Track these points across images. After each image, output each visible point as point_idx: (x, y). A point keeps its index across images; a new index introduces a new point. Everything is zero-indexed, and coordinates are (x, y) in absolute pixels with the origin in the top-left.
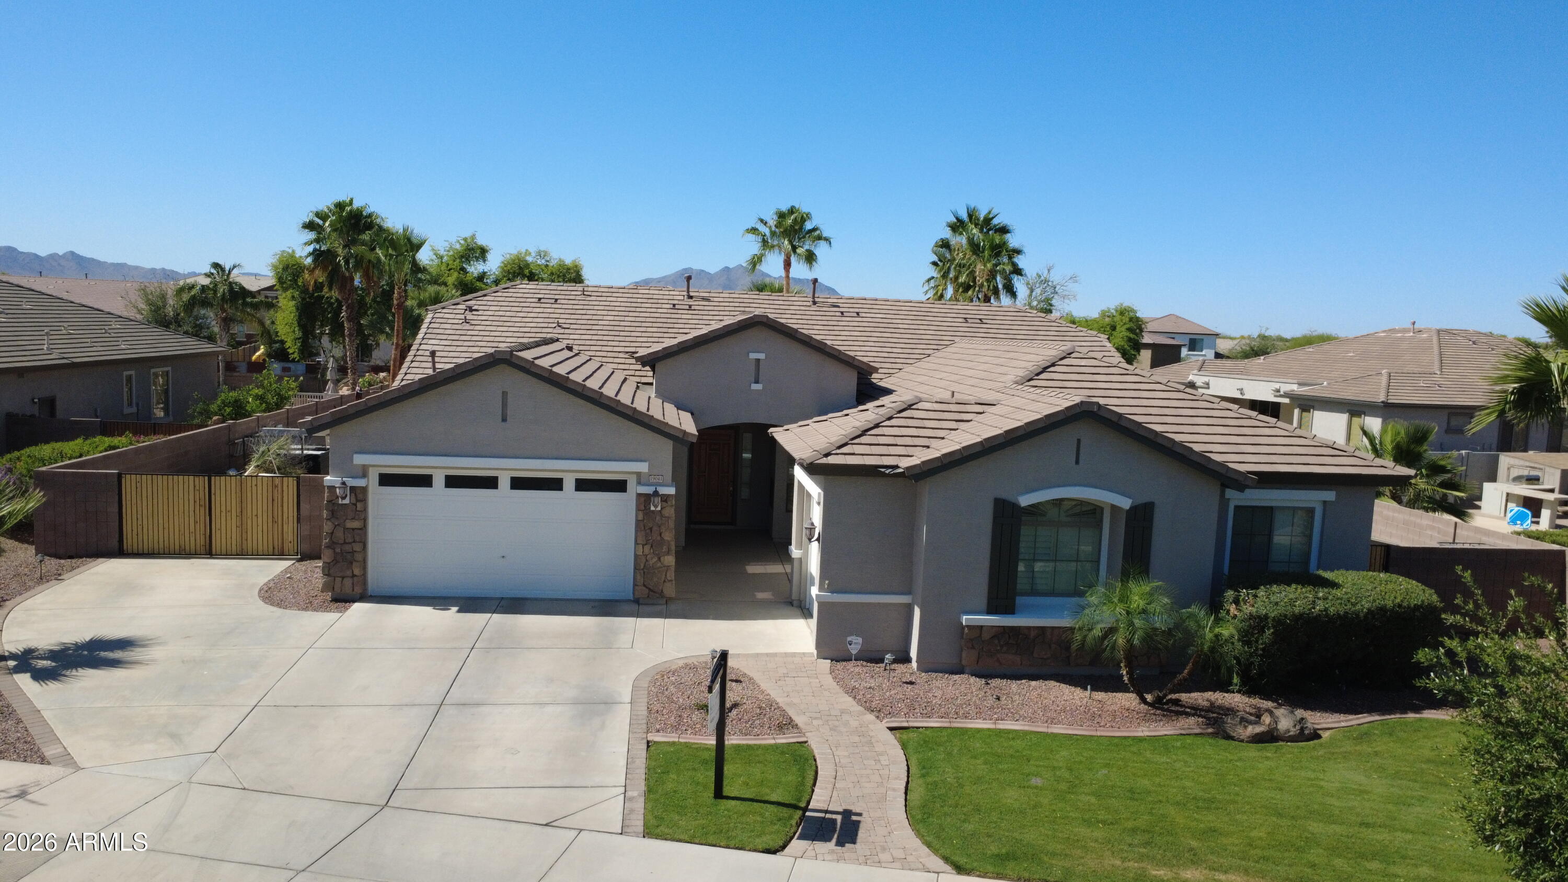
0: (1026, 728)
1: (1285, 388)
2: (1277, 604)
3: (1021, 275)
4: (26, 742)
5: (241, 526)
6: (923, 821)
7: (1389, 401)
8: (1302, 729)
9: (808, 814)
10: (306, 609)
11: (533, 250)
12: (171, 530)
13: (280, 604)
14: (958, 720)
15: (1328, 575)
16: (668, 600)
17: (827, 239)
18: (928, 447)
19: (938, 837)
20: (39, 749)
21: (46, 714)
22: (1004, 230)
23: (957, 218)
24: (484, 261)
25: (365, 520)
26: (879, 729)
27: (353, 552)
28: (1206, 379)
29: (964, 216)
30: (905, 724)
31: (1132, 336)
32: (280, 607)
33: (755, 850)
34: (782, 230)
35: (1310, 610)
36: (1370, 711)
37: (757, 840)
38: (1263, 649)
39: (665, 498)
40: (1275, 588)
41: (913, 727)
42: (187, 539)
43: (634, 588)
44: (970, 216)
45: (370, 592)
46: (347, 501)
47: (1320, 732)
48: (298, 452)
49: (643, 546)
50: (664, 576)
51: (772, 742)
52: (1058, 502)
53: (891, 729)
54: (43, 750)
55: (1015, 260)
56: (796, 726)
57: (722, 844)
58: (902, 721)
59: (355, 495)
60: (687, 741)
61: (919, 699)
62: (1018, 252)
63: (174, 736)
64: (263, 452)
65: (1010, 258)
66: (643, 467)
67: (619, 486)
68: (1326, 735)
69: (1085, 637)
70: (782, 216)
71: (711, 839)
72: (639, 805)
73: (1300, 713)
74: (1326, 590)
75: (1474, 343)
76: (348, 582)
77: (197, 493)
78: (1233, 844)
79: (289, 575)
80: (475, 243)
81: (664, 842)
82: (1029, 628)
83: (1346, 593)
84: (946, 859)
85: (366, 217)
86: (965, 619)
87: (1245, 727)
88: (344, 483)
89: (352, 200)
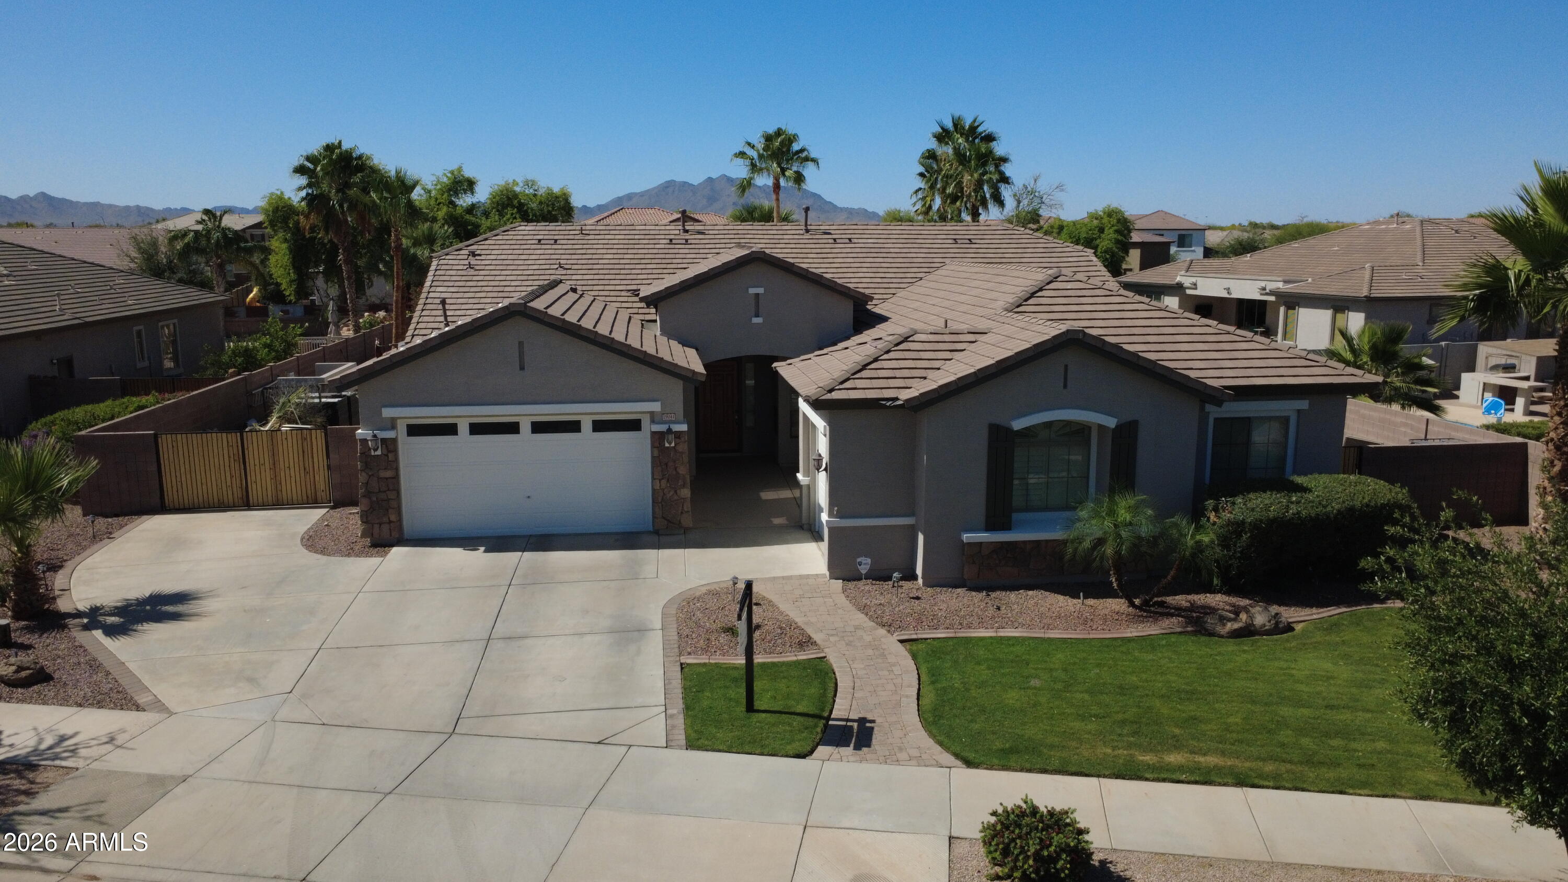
0: (1025, 635)
1: (1271, 286)
2: (1253, 510)
3: (1008, 183)
4: (118, 692)
5: (275, 477)
6: (934, 723)
7: (1372, 296)
8: (1277, 623)
9: (830, 723)
10: (349, 555)
11: (520, 180)
12: (209, 484)
13: (323, 551)
14: (962, 630)
15: (1299, 480)
16: (686, 530)
17: (814, 160)
18: (925, 378)
19: (949, 737)
20: (132, 698)
21: (131, 666)
22: (990, 138)
23: (942, 128)
24: (472, 193)
25: (397, 469)
26: (891, 643)
27: (388, 500)
28: (1193, 280)
29: (949, 125)
30: (914, 637)
31: (1120, 238)
32: (324, 555)
33: (787, 756)
34: (769, 153)
35: (1284, 514)
36: (1338, 604)
37: (789, 747)
38: (1241, 552)
39: (678, 435)
40: (1251, 496)
41: (922, 639)
42: (225, 493)
43: (653, 520)
44: (955, 125)
45: (406, 536)
46: (379, 452)
47: (1294, 625)
48: (317, 401)
49: (660, 480)
50: (681, 508)
51: (795, 658)
52: (1048, 425)
53: (901, 641)
54: (136, 698)
55: (1002, 168)
56: (814, 643)
57: (757, 752)
58: (911, 634)
59: (387, 446)
60: (717, 661)
61: (926, 613)
62: (1004, 160)
63: (251, 680)
64: (283, 403)
65: (997, 166)
66: (656, 407)
67: (633, 425)
68: (1298, 628)
69: (1076, 549)
70: (769, 138)
71: (747, 748)
72: (680, 721)
73: (1274, 609)
74: (1299, 494)
75: (1457, 232)
76: (385, 528)
77: (231, 449)
78: (1212, 730)
79: (326, 523)
80: (462, 175)
81: (705, 753)
82: (1025, 542)
83: (1318, 496)
84: (957, 756)
85: (356, 159)
86: (966, 537)
87: (1224, 625)
88: (375, 436)
89: (340, 142)
